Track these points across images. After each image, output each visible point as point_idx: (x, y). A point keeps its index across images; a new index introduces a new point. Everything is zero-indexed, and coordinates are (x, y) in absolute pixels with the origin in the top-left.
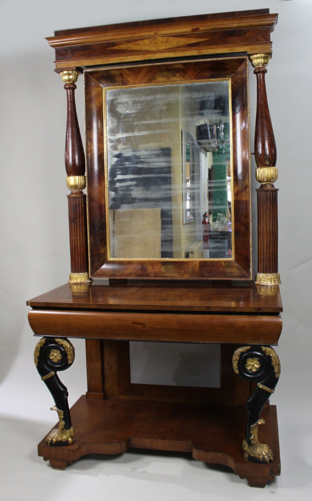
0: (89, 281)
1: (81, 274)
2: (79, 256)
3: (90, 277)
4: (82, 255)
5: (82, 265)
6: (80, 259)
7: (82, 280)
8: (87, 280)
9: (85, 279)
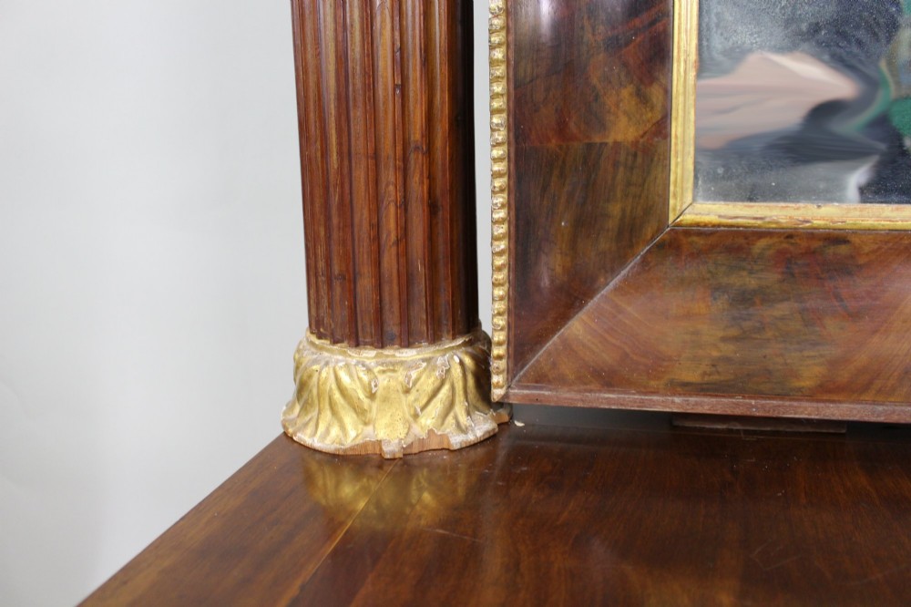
0: (482, 426)
1: (409, 354)
2: (389, 176)
3: (497, 393)
4: (417, 162)
5: (420, 268)
6: (404, 206)
7: (416, 416)
8: (464, 419)
9: (451, 405)
